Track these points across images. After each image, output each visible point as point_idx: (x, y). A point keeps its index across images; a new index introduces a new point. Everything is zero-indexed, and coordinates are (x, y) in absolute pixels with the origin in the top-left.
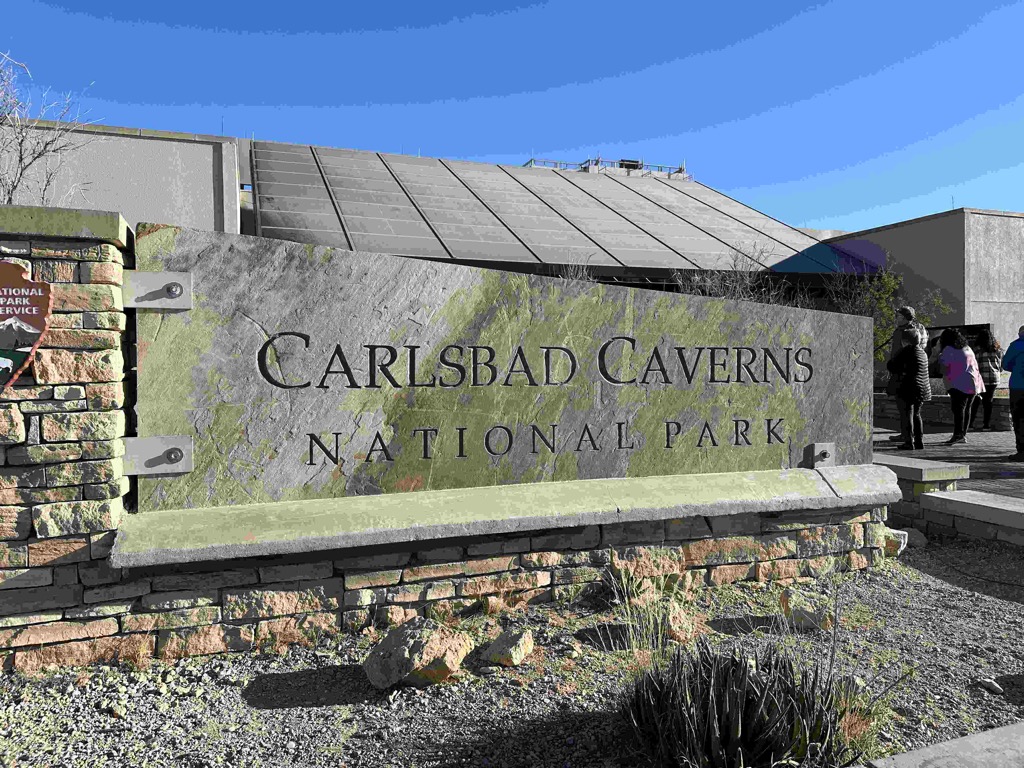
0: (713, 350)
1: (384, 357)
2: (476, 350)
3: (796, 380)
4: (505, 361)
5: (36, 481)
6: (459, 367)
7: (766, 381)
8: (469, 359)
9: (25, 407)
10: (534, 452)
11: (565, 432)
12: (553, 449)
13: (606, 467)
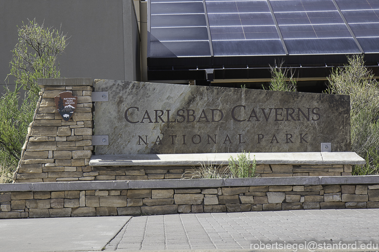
0: (276, 109)
1: (159, 113)
2: (188, 111)
3: (313, 119)
4: (198, 114)
5: (73, 145)
6: (182, 116)
7: (299, 120)
8: (185, 113)
9: (71, 127)
10: (209, 143)
11: (220, 137)
12: (215, 143)
13: (235, 149)
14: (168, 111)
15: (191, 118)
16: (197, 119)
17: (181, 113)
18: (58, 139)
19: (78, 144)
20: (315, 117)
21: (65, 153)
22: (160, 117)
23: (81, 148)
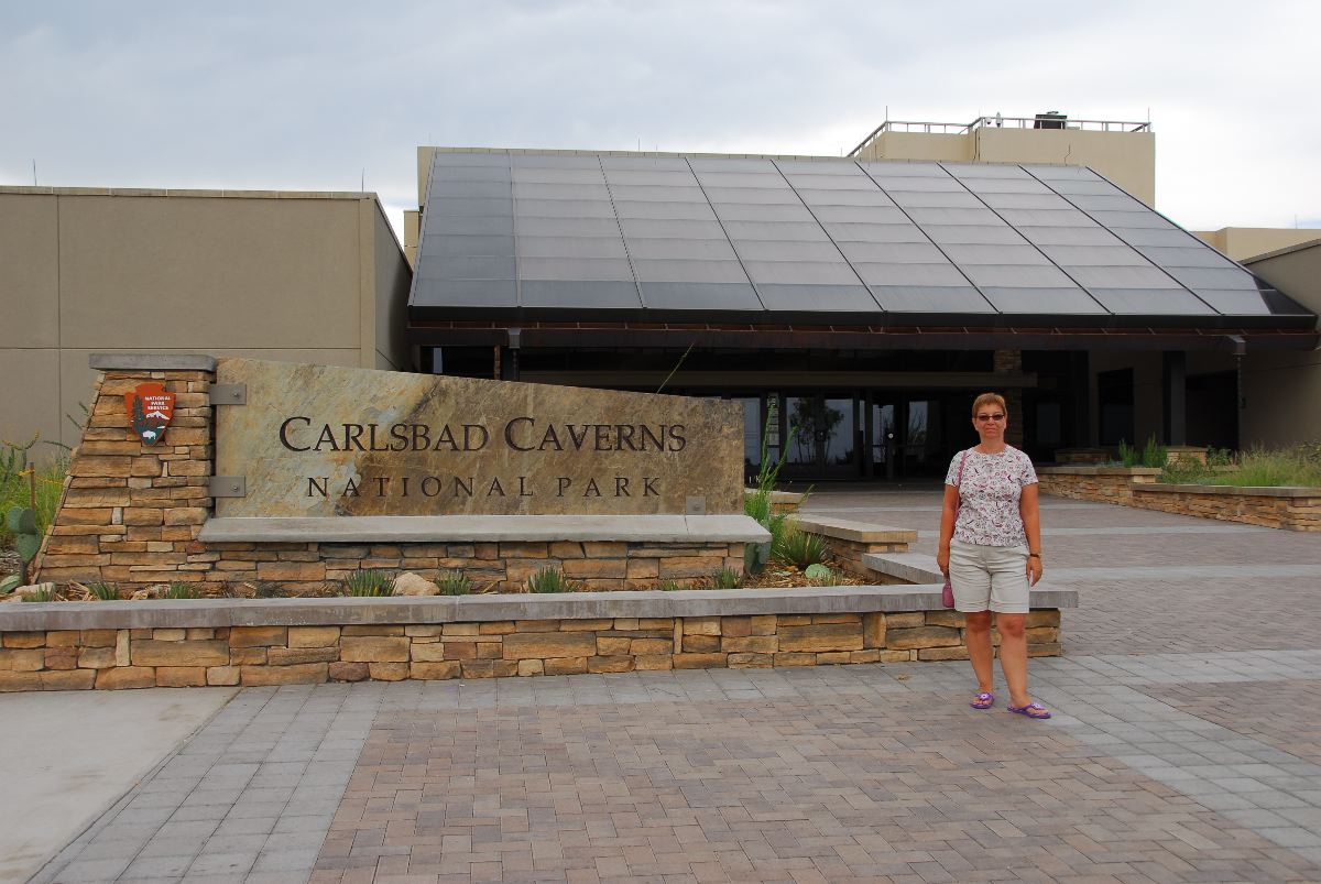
0: (598, 427)
1: (354, 431)
2: (415, 427)
3: (671, 449)
4: (436, 433)
5: (165, 494)
6: (404, 438)
7: (643, 449)
8: (410, 433)
9: (161, 458)
10: (457, 495)
11: (480, 482)
12: (470, 494)
13: (511, 508)
14: (373, 427)
15: (421, 442)
16: (433, 443)
17: (399, 431)
18: (133, 483)
19: (176, 494)
20: (675, 445)
21: (146, 514)
22: (354, 438)
23: (183, 502)
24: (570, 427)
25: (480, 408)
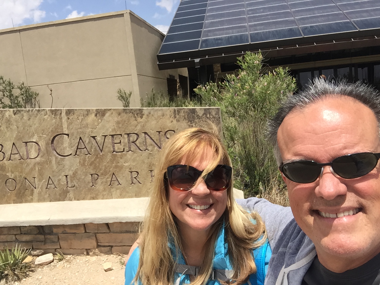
0: (113, 136)
4: (8, 149)
7: (147, 149)
10: (27, 189)
11: (40, 180)
12: (35, 188)
13: (63, 196)
15: (1, 156)
24: (94, 137)
25: (33, 129)
